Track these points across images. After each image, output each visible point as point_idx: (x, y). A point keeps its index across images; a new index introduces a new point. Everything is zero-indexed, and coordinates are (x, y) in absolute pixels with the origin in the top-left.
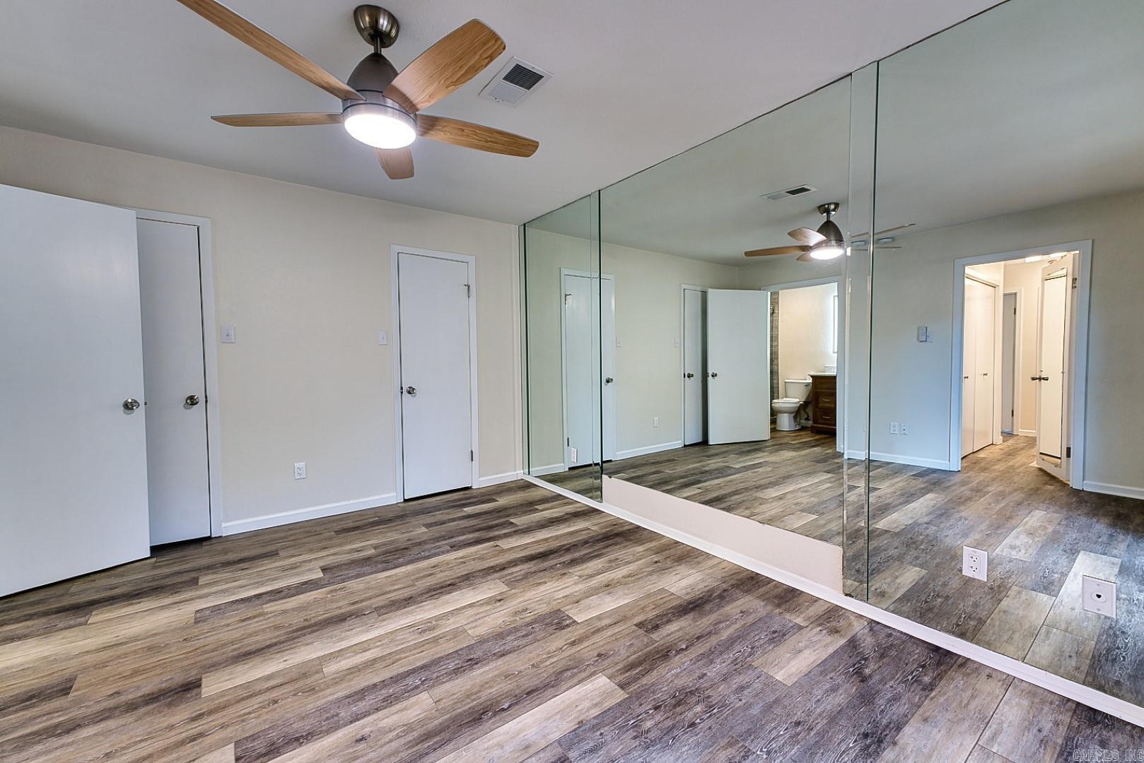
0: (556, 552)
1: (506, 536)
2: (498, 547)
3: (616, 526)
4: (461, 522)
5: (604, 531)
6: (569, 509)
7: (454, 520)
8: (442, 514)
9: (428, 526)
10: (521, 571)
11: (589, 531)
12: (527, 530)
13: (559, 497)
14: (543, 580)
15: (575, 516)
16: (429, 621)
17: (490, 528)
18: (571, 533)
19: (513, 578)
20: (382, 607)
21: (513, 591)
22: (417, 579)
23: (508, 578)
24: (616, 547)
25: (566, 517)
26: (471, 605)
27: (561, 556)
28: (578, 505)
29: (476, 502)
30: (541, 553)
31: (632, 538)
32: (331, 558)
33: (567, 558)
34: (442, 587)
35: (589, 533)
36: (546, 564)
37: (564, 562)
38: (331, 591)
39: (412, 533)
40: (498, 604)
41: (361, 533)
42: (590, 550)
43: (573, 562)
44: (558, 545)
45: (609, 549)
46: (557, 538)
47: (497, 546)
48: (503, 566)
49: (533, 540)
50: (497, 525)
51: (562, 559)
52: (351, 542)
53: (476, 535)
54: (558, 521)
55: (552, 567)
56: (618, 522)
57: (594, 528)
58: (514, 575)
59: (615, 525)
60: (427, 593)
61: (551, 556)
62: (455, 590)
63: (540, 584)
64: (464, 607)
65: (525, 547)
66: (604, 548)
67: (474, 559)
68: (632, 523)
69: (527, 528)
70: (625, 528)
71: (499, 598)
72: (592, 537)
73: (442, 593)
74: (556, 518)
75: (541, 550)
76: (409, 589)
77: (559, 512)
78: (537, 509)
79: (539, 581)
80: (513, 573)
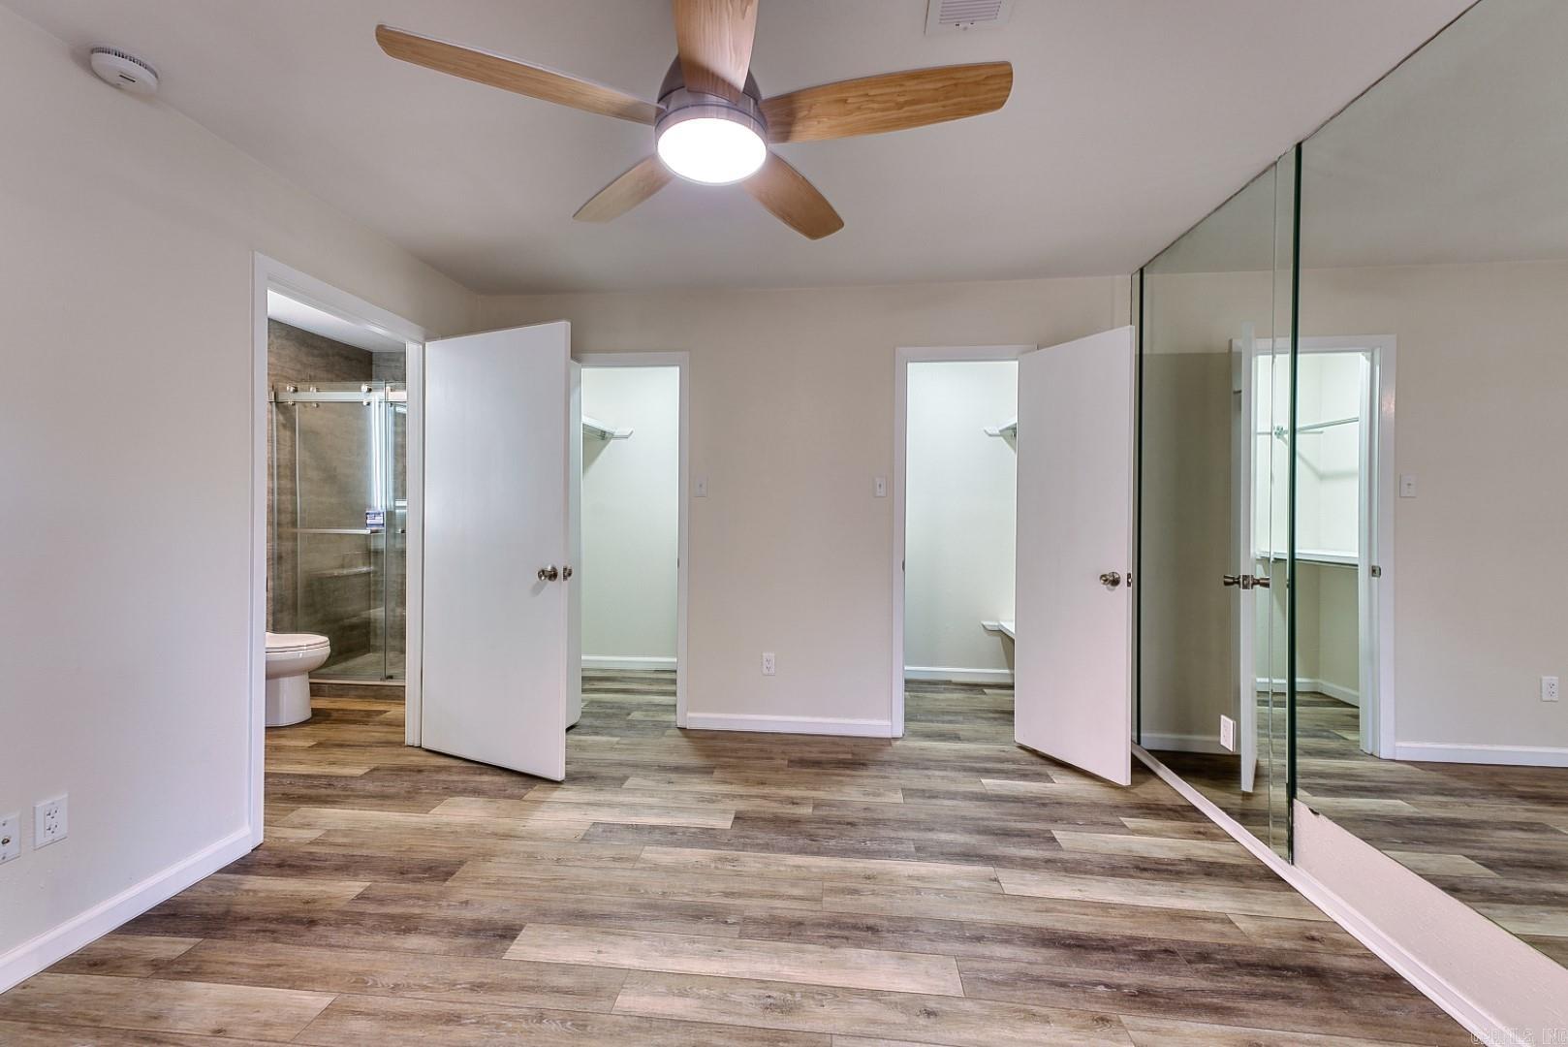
0: (1113, 949)
1: (1028, 864)
2: (995, 885)
3: (1318, 945)
4: (967, 803)
5: (1271, 943)
6: (1203, 850)
7: (952, 795)
8: (943, 778)
9: (908, 792)
10: (1010, 960)
11: (1226, 929)
12: (1074, 868)
13: (1189, 812)
14: (1044, 1011)
15: (1208, 875)
16: (792, 988)
17: (1006, 834)
18: (1175, 916)
19: (986, 971)
20: (755, 921)
21: (968, 1005)
22: (833, 891)
23: (976, 965)
24: (1290, 1010)
25: (1184, 867)
26: (875, 995)
27: (1121, 964)
28: (1230, 847)
29: (1013, 772)
30: (1076, 937)
31: (1356, 1002)
32: (758, 801)
33: (1133, 977)
34: (855, 927)
35: (1223, 935)
36: (1077, 971)
37: (1119, 987)
38: (720, 859)
39: (878, 800)
40: (922, 1021)
41: (817, 774)
42: (1205, 984)
43: (1145, 999)
44: (1128, 933)
45: (1265, 1006)
46: (1134, 912)
47: (996, 880)
48: (979, 933)
49: (1077, 895)
50: (1021, 834)
51: (1118, 976)
52: (795, 785)
53: (973, 840)
54: (1158, 871)
55: (1084, 986)
56: (1322, 934)
57: (1244, 925)
58: (993, 965)
59: (1313, 939)
60: (829, 926)
61: (1096, 956)
62: (870, 943)
63: (1032, 1016)
64: (859, 992)
65: (1048, 905)
66: (1249, 995)
67: (939, 891)
68: (1374, 957)
69: (1078, 863)
70: (1346, 963)
71: (932, 1005)
72: (1229, 949)
73: (847, 938)
74: (1158, 861)
75: (1081, 929)
76: (806, 905)
77: (1171, 849)
78: (1125, 826)
79: (1035, 1009)
80: (991, 958)
